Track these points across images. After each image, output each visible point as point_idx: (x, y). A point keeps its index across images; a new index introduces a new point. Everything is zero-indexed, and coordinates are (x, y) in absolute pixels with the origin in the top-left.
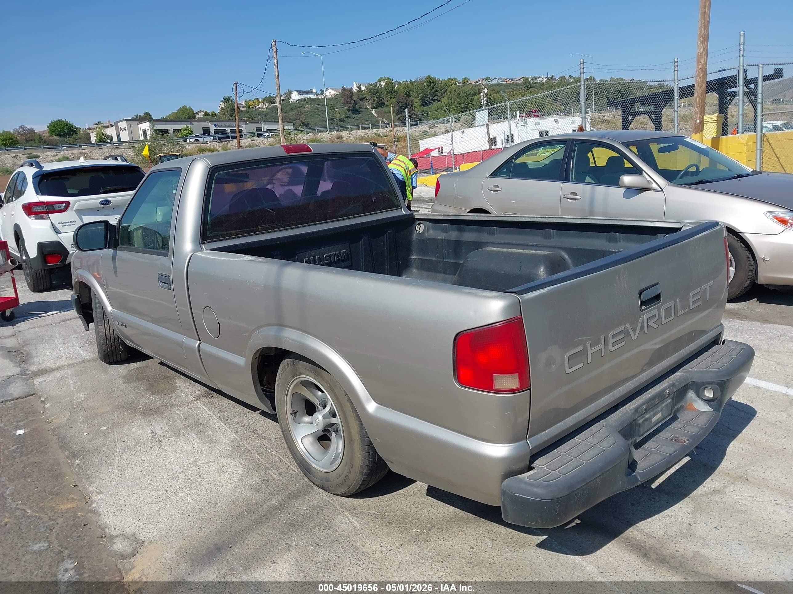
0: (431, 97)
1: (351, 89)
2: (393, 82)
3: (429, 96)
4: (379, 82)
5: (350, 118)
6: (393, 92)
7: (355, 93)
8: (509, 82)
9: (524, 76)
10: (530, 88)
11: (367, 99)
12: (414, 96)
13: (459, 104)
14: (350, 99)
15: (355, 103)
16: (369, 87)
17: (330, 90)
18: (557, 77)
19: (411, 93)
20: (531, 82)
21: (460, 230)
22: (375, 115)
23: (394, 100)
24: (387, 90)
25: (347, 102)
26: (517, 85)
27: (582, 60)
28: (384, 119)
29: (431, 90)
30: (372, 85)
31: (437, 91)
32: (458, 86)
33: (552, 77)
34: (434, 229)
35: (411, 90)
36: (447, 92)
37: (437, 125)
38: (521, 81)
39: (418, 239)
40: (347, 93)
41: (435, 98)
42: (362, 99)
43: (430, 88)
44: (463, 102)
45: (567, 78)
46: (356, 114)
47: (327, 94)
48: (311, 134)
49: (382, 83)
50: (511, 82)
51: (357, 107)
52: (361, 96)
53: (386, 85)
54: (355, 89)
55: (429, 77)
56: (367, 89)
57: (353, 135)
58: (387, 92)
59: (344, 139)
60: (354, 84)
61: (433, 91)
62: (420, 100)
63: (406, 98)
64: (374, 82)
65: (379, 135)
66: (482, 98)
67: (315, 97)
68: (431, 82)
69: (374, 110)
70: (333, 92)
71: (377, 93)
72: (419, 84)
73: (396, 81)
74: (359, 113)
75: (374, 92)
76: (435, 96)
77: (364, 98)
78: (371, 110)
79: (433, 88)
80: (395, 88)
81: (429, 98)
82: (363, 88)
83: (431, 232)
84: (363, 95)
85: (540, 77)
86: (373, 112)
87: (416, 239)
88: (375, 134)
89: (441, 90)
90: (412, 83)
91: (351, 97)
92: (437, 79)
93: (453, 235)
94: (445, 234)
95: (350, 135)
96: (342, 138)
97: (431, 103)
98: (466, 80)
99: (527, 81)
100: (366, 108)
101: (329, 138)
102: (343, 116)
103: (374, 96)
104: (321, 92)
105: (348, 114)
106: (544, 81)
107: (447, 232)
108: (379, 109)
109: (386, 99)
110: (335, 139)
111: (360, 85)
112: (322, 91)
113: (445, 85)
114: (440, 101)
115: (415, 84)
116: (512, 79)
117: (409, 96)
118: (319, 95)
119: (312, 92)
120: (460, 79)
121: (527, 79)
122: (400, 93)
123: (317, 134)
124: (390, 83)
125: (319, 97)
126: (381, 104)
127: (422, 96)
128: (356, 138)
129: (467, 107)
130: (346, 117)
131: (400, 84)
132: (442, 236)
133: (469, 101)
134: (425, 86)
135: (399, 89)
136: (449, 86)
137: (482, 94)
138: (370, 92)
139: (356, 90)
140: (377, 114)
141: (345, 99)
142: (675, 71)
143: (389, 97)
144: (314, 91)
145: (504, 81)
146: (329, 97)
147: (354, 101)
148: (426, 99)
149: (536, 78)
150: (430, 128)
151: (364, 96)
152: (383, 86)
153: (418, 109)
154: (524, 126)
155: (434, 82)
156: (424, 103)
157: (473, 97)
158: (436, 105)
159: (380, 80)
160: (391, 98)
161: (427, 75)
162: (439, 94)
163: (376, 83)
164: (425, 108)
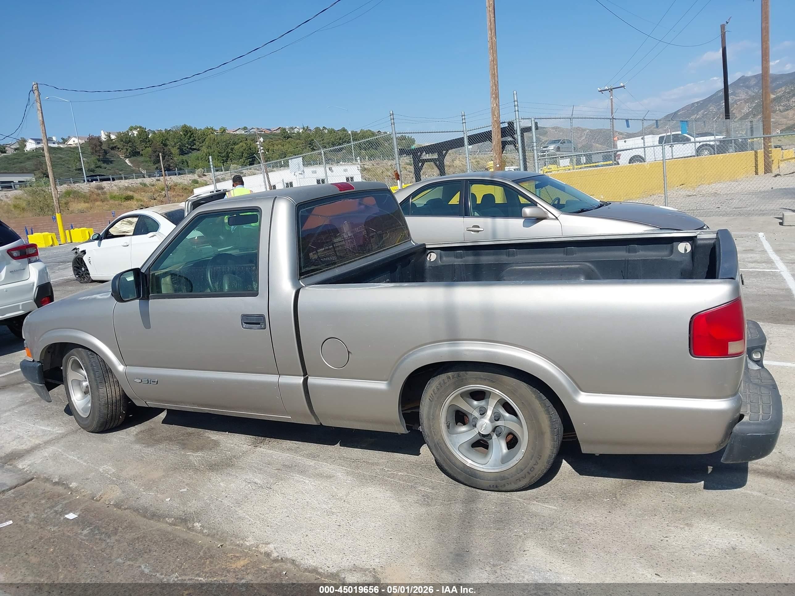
0: (189, 147)
1: (99, 138)
2: (146, 130)
3: (187, 145)
4: (131, 130)
5: (101, 168)
6: (147, 141)
7: (104, 141)
8: (266, 132)
9: (281, 127)
10: (288, 138)
11: (118, 148)
12: (171, 145)
13: (219, 153)
14: (99, 147)
15: (106, 152)
16: (119, 135)
17: (73, 139)
18: (312, 128)
19: (168, 142)
20: (289, 132)
21: (475, 255)
22: (129, 164)
23: (150, 149)
24: (141, 139)
25: (96, 151)
26: (275, 135)
27: (391, 112)
28: (140, 169)
29: (189, 139)
30: (123, 133)
31: (194, 140)
32: (217, 135)
33: (307, 127)
34: (447, 256)
35: (167, 139)
36: (206, 141)
37: (206, 174)
38: (279, 131)
39: (431, 267)
40: (94, 142)
41: (194, 147)
42: (113, 148)
43: (187, 138)
44: (223, 151)
45: (322, 129)
46: (108, 164)
47: (71, 142)
48: (65, 186)
49: (134, 132)
50: (269, 132)
51: (108, 156)
52: (111, 146)
53: (140, 134)
54: (103, 137)
55: (185, 126)
56: (118, 137)
57: (115, 185)
58: (141, 141)
59: (105, 190)
60: (102, 132)
61: (191, 140)
62: (178, 149)
63: (162, 147)
64: (125, 130)
65: (145, 185)
66: (259, 147)
67: (56, 145)
68: (188, 131)
69: (127, 159)
70: (76, 141)
71: (130, 141)
72: (176, 133)
73: (149, 130)
74: (111, 162)
75: (126, 141)
76: (193, 145)
77: (115, 147)
78: (125, 159)
79: (190, 137)
80: (150, 136)
81: (187, 147)
82: (113, 137)
83: (444, 259)
84: (113, 143)
85: (296, 128)
86: (127, 161)
87: (429, 266)
88: (141, 184)
89: (199, 139)
90: (167, 132)
91: (100, 146)
92: (193, 128)
93: (470, 259)
94: (460, 260)
95: (113, 185)
96: (103, 189)
97: (190, 152)
98: (224, 131)
99: (284, 131)
100: (119, 157)
101: (88, 188)
102: (93, 166)
103: (126, 144)
104: (62, 141)
105: (99, 163)
106: (301, 131)
107: (462, 258)
108: (133, 158)
109: (141, 149)
110: (96, 190)
111: (110, 133)
112: (63, 139)
113: (203, 134)
114: (199, 150)
115: (171, 133)
116: (269, 130)
117: (165, 145)
118: (61, 143)
119: (52, 140)
120: (217, 128)
121: (285, 129)
122: (155, 142)
123: (73, 185)
124: (143, 132)
125: (61, 146)
126: (135, 153)
127: (179, 145)
128: (120, 189)
129: (228, 157)
130: (97, 167)
131: (154, 133)
132: (457, 261)
133: (230, 151)
134: (181, 135)
135: (154, 138)
136: (207, 135)
137: (258, 143)
138: (122, 141)
139: (105, 138)
140: (132, 163)
141: (93, 148)
142: (463, 123)
143: (143, 146)
144: (54, 139)
145: (262, 131)
146: (73, 146)
147: (104, 150)
148: (184, 148)
149: (292, 128)
150: (200, 177)
151: (115, 145)
152: (135, 135)
153: (177, 158)
154: (302, 174)
155: (190, 132)
156: (182, 153)
157: (233, 147)
158: (195, 154)
159: (132, 129)
160: (146, 147)
161: (182, 124)
162: (197, 143)
163: (128, 131)
164: (185, 157)
